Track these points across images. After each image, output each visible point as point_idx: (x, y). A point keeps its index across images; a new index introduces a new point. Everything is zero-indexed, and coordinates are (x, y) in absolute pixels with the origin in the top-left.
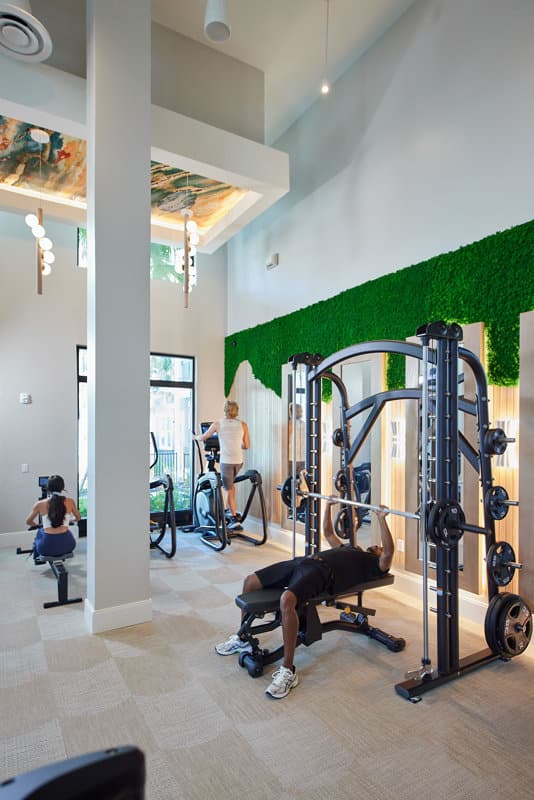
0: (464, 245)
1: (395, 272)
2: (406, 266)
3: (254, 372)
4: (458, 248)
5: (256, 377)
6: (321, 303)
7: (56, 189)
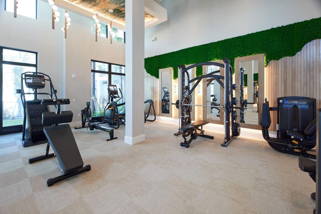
0: (219, 41)
1: (198, 45)
2: (202, 44)
3: (147, 71)
4: (217, 41)
5: (148, 73)
6: (173, 52)
7: (91, 7)
